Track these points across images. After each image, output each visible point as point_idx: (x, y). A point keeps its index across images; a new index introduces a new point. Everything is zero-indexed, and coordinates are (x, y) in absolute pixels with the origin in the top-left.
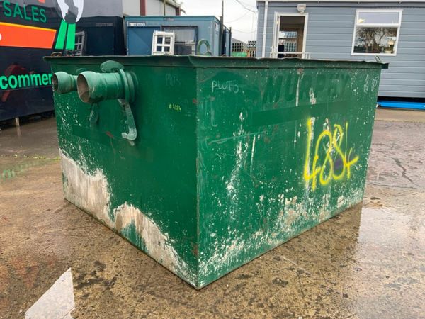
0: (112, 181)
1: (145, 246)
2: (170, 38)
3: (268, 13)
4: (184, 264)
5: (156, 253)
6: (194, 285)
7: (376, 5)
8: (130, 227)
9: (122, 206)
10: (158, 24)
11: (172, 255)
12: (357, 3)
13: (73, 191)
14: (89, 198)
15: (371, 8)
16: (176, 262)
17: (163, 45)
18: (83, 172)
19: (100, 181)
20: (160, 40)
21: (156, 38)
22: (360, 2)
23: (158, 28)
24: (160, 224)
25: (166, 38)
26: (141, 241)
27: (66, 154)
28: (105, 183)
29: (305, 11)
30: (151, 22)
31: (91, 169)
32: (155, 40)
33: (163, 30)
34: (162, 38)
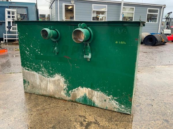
0: (68, 78)
1: (94, 104)
2: (14, 12)
3: (59, 3)
4: (123, 106)
5: (102, 105)
6: (129, 113)
7: (99, 3)
8: (83, 97)
9: (76, 89)
10: (7, 5)
11: (115, 104)
12: (92, 1)
13: (33, 87)
14: (48, 88)
15: (97, 4)
16: (118, 106)
17: (11, 15)
18: (44, 77)
19: (59, 80)
20: (9, 13)
21: (7, 12)
22: (94, 1)
23: (7, 7)
24: (106, 93)
25: (12, 12)
26: (91, 102)
27: (28, 70)
28: (62, 80)
29: (74, 4)
30: (3, 4)
31: (51, 75)
32: (6, 13)
33: (10, 8)
34: (10, 12)
